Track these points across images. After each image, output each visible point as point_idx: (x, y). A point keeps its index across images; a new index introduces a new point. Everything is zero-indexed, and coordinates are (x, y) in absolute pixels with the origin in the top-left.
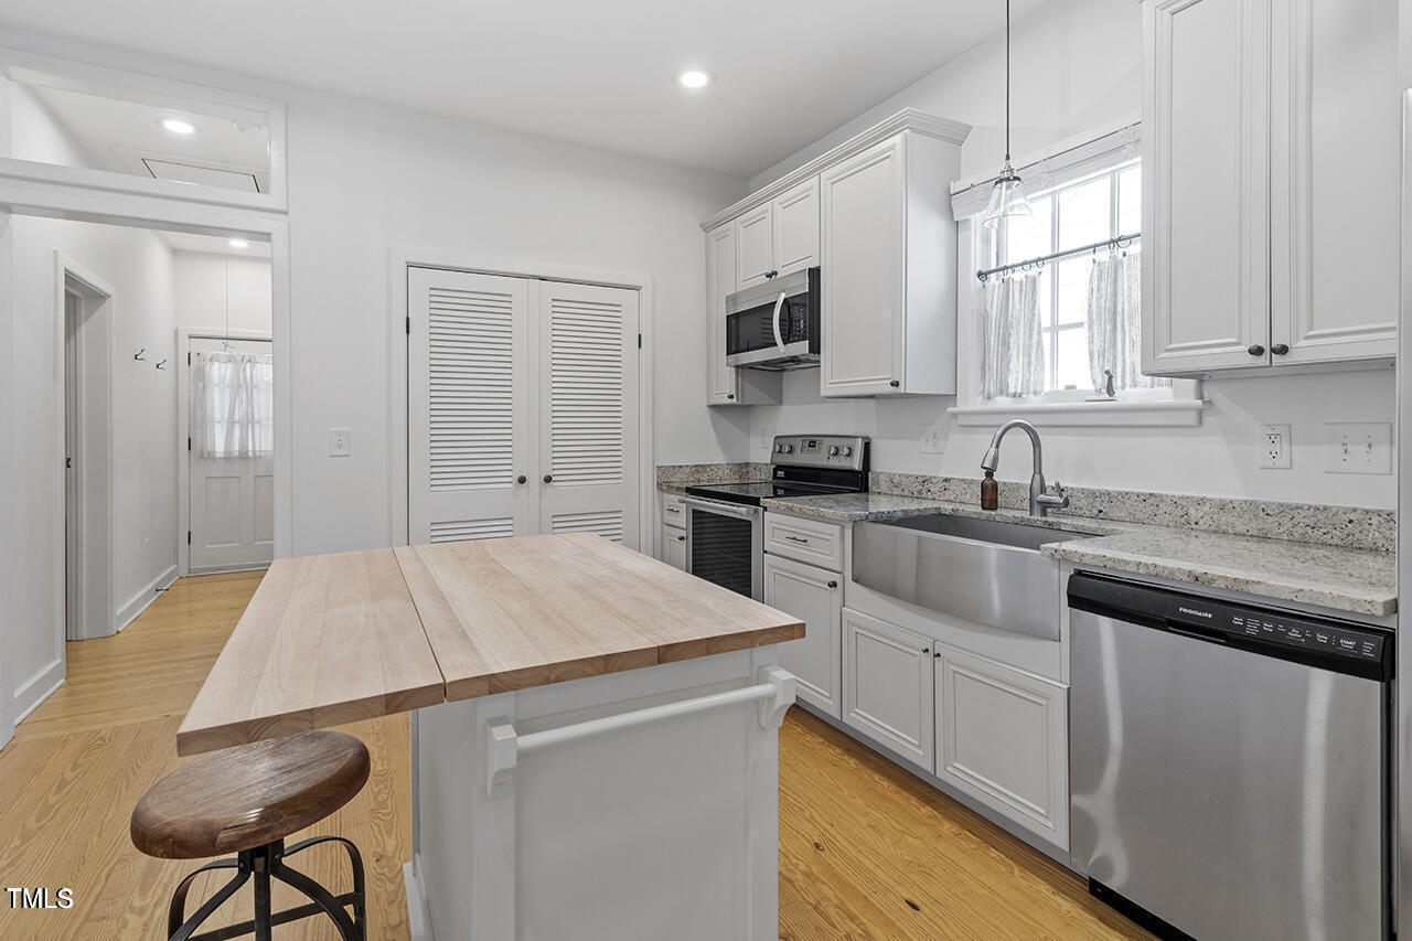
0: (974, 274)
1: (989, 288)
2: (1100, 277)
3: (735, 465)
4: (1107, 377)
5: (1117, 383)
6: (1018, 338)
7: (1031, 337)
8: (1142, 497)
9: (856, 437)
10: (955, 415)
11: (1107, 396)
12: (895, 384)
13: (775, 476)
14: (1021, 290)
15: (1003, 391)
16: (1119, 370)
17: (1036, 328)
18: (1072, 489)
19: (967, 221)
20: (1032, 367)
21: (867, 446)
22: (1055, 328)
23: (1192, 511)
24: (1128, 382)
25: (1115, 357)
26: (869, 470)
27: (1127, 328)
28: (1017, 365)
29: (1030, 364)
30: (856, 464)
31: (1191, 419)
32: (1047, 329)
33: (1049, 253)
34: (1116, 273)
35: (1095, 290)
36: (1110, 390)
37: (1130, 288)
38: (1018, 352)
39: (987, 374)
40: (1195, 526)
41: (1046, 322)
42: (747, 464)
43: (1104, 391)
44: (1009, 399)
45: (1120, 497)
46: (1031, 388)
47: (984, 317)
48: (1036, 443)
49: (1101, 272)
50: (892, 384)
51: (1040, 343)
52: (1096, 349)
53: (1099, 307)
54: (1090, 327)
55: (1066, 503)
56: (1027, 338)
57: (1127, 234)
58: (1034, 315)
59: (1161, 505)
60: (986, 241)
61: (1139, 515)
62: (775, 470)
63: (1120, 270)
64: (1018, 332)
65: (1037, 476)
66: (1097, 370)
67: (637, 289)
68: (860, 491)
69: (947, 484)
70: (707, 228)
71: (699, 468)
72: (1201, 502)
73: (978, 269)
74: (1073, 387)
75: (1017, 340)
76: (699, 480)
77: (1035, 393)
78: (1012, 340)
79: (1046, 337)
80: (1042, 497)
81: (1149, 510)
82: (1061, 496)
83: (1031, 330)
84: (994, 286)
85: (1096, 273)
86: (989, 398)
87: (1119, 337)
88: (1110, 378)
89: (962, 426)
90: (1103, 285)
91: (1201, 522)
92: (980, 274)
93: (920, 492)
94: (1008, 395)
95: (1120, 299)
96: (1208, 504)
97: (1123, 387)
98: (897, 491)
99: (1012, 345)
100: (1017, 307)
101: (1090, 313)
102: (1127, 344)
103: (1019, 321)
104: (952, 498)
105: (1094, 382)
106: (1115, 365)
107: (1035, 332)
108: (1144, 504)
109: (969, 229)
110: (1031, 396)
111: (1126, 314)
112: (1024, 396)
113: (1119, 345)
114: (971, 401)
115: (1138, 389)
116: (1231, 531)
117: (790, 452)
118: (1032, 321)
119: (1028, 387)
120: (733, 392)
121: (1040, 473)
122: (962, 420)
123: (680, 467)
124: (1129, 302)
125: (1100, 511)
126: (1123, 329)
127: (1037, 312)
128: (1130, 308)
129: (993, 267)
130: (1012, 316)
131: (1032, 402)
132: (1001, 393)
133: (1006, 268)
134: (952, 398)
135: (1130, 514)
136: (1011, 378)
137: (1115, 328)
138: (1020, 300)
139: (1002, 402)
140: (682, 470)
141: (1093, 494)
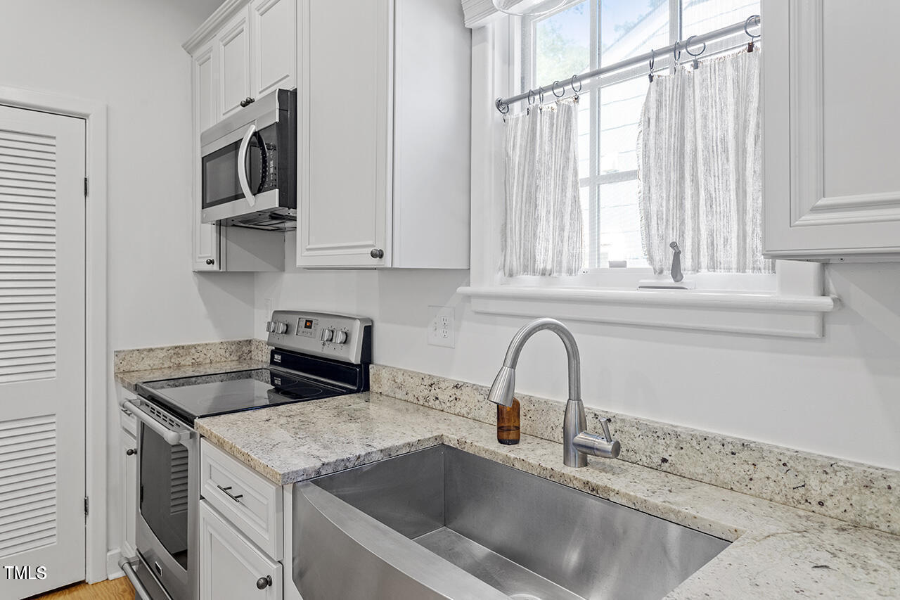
0: (491, 104)
1: (511, 123)
2: (660, 104)
3: (232, 343)
4: (671, 252)
5: (687, 261)
6: (549, 193)
7: (564, 190)
8: (729, 448)
9: (356, 319)
10: (468, 297)
11: (670, 281)
12: (379, 255)
13: (273, 362)
14: (552, 125)
15: (528, 266)
16: (688, 243)
17: (571, 178)
18: (623, 420)
19: (483, 28)
20: (566, 234)
21: (368, 332)
22: (597, 180)
23: (813, 482)
24: (704, 260)
25: (682, 222)
26: (371, 362)
27: (701, 176)
28: (545, 230)
29: (562, 229)
30: (353, 355)
31: (810, 327)
32: (586, 182)
33: (588, 71)
34: (683, 95)
35: (653, 121)
36: (676, 271)
37: (705, 117)
38: (548, 212)
39: (509, 240)
40: (817, 508)
41: (584, 172)
42: (249, 342)
43: (667, 273)
44: (537, 277)
45: (694, 443)
46: (565, 264)
47: (505, 165)
48: (573, 354)
49: (660, 95)
50: (373, 255)
51: (576, 199)
52: (654, 208)
53: (657, 146)
54: (647, 177)
55: (617, 449)
56: (559, 191)
57: (700, 32)
58: (568, 159)
59: (760, 465)
60: (508, 60)
61: (725, 476)
62: (273, 353)
63: (689, 92)
64: (548, 185)
65: (574, 404)
66: (655, 240)
67: (83, 117)
68: (357, 391)
69: (458, 392)
70: (190, 49)
71: (179, 350)
72: (829, 468)
73: (498, 96)
74: (622, 265)
75: (547, 194)
76: (179, 366)
77: (570, 272)
78: (540, 196)
79: (584, 193)
80: (581, 438)
81: (741, 470)
82: (609, 440)
83: (564, 179)
84: (517, 119)
85: (654, 96)
86: (511, 275)
87: (688, 192)
88: (677, 255)
89: (477, 313)
90: (663, 115)
91: (829, 503)
92: (499, 104)
93: (426, 399)
94: (534, 272)
95: (689, 135)
96: (842, 474)
97: (696, 268)
98: (400, 394)
99: (540, 201)
100: (547, 148)
101: (646, 156)
102: (702, 202)
103: (549, 169)
104: (464, 411)
105: (651, 259)
106: (682, 234)
107: (570, 184)
108: (731, 459)
109: (485, 40)
110: (564, 275)
111: (700, 154)
112: (555, 274)
113: (688, 204)
114: (487, 280)
115: (720, 273)
116: (883, 527)
117: (286, 332)
118: (565, 168)
119: (560, 263)
120: (214, 257)
121: (579, 400)
122: (478, 305)
123: (151, 350)
124: (705, 138)
125: (664, 460)
126: (695, 180)
127: (571, 155)
128: (706, 147)
129: (517, 92)
130: (540, 161)
131: (567, 286)
132: (525, 270)
133: (532, 94)
134: (464, 274)
135: (710, 471)
136: (540, 247)
137: (682, 177)
138: (551, 140)
139: (528, 284)
140: (151, 354)
141: (655, 433)
